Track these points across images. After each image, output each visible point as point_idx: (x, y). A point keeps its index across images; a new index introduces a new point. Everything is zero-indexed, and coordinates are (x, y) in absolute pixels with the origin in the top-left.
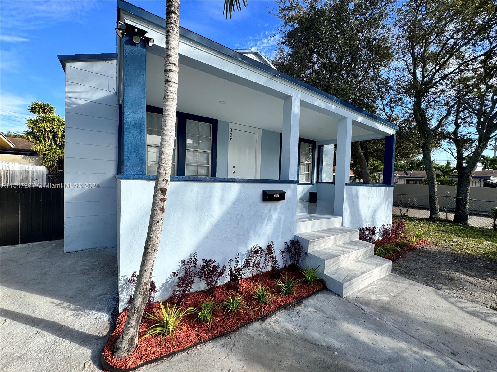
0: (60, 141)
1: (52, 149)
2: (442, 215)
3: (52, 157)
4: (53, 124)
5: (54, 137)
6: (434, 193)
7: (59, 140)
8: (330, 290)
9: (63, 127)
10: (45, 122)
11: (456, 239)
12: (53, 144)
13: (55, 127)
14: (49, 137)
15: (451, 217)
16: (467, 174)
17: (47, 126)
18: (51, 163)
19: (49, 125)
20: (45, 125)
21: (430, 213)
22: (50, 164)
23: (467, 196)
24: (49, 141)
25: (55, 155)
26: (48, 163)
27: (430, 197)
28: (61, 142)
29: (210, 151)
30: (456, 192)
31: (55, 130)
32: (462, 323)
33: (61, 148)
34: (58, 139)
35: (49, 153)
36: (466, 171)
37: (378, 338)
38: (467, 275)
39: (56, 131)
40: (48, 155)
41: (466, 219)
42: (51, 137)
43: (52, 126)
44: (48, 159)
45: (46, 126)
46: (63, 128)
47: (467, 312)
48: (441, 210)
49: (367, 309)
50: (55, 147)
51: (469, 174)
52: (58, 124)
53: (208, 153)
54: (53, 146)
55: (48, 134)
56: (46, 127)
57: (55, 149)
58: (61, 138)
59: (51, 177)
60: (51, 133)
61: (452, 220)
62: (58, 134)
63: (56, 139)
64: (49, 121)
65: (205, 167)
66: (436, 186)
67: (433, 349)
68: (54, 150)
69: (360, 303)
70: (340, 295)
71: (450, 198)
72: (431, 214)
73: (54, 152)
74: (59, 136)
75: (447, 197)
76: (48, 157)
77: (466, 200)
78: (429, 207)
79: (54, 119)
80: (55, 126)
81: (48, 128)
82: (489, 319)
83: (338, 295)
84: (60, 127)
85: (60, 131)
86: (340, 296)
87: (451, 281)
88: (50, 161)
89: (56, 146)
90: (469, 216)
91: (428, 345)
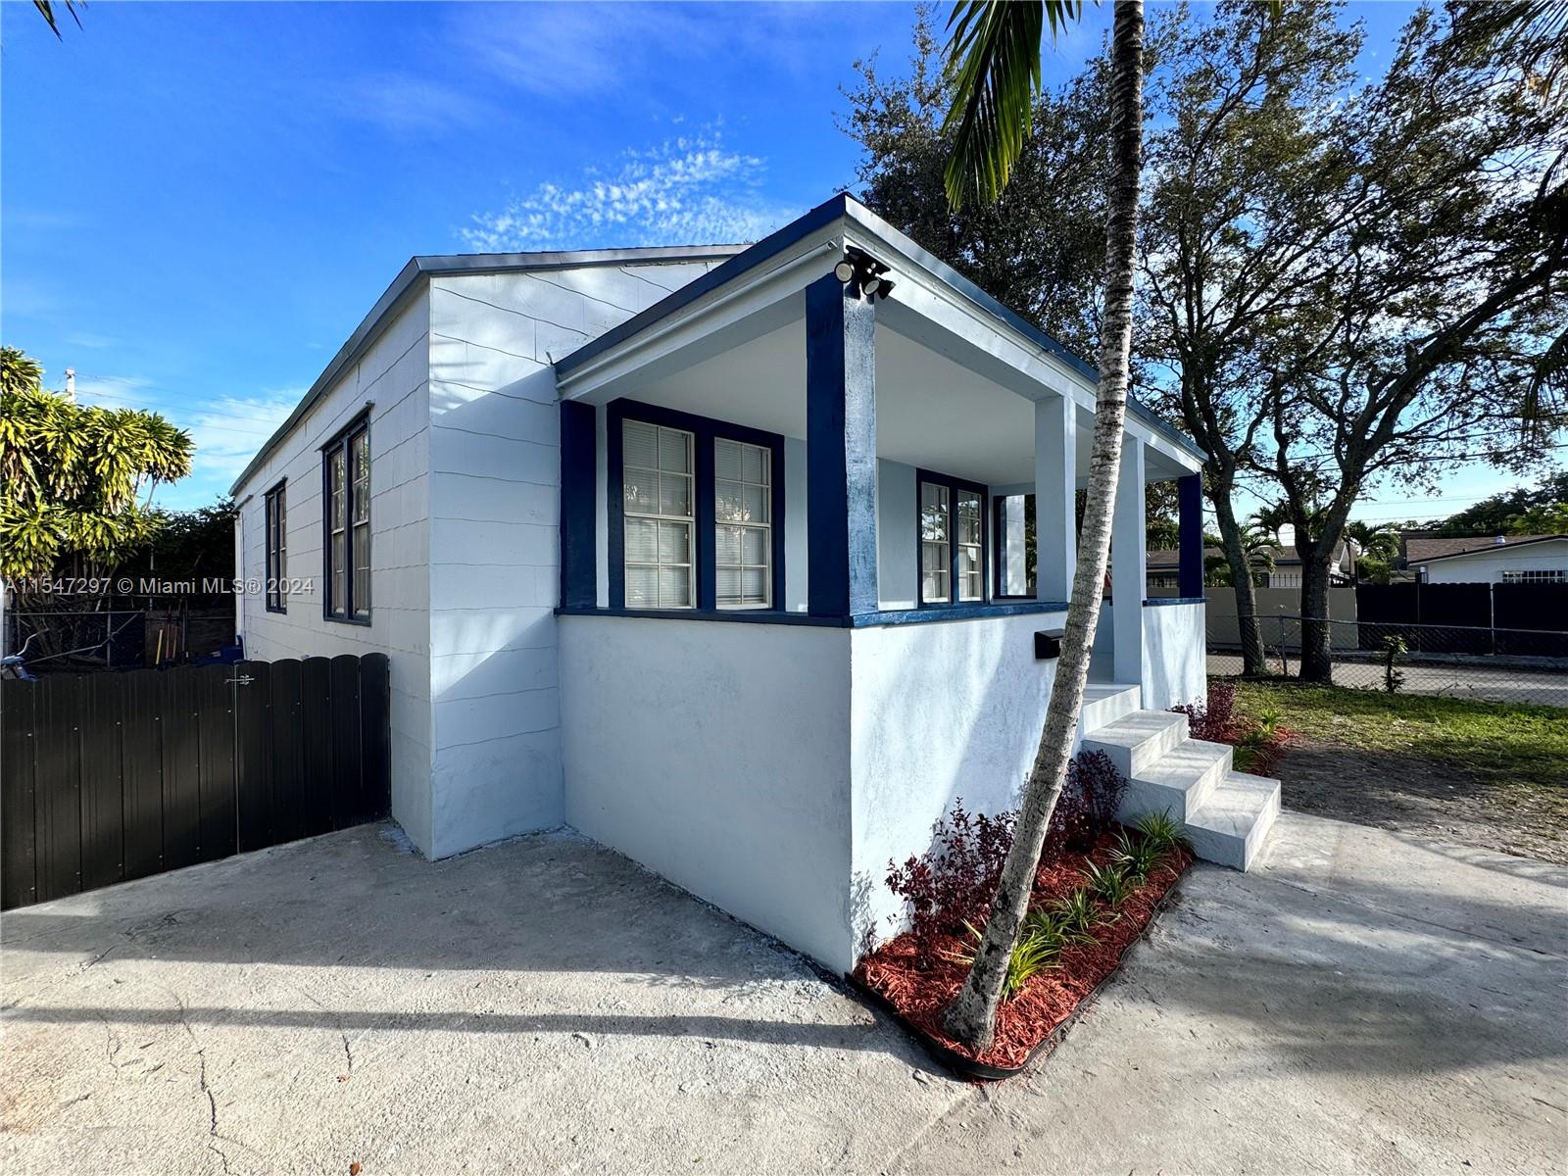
0: (66, 485)
1: (34, 515)
2: (1272, 665)
3: (34, 543)
4: (39, 425)
5: (41, 473)
6: (1251, 610)
7: (62, 482)
8: (1207, 861)
9: (84, 435)
10: (8, 418)
11: (1337, 720)
12: (38, 499)
13: (50, 435)
14: (23, 472)
15: (1294, 667)
16: (1321, 560)
17: (17, 432)
18: (31, 567)
19: (23, 429)
20: (7, 429)
21: (1245, 663)
22: (23, 573)
23: (1324, 615)
24: (19, 486)
25: (47, 537)
26: (15, 567)
27: (1241, 620)
28: (71, 490)
29: (769, 526)
30: (1299, 604)
31: (50, 446)
32: (1486, 885)
33: (68, 513)
34: (57, 477)
35: (22, 530)
36: (1318, 554)
37: (1378, 933)
38: (1416, 794)
39: (54, 451)
40: (16, 538)
41: (1327, 672)
42: (30, 470)
43: (37, 433)
44: (15, 551)
45: (11, 431)
46: (82, 439)
47: (1477, 865)
48: (1270, 654)
49: (1310, 888)
50: (43, 507)
51: (1326, 559)
52: (58, 425)
53: (761, 533)
54: (37, 503)
55: (18, 462)
56: (11, 435)
57: (44, 513)
58: (73, 474)
59: (22, 618)
60: (28, 456)
61: (1297, 675)
62: (61, 462)
63: (51, 478)
64: (22, 413)
65: (752, 569)
66: (1253, 591)
67: (1480, 938)
68: (40, 519)
69: (1286, 878)
70: (1238, 866)
71: (1290, 621)
72: (1248, 665)
73: (41, 524)
74: (65, 467)
75: (1282, 618)
76: (18, 544)
77: (1323, 624)
78: (1241, 648)
79: (41, 408)
80: (49, 430)
81: (19, 439)
82: (1517, 871)
83: (1234, 869)
84: (72, 436)
85: (69, 451)
86: (1238, 868)
87: (1403, 812)
88: (24, 560)
89: (49, 504)
90: (1333, 665)
91: (1468, 933)
